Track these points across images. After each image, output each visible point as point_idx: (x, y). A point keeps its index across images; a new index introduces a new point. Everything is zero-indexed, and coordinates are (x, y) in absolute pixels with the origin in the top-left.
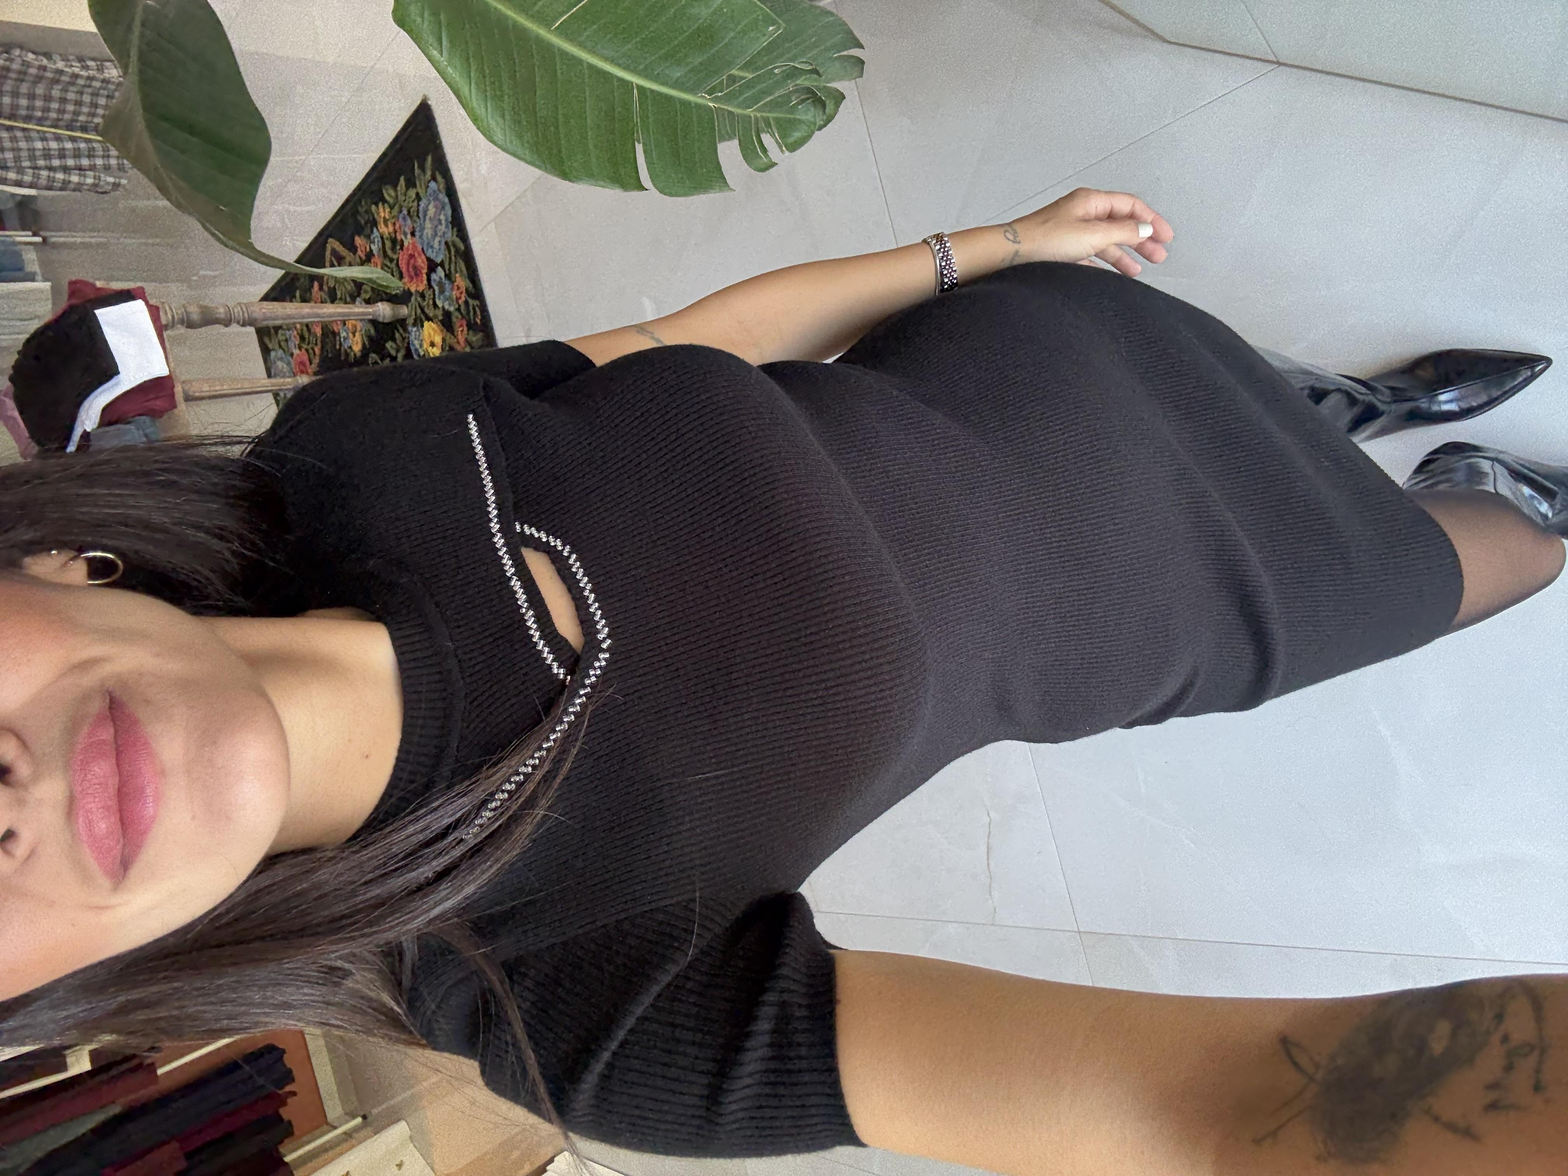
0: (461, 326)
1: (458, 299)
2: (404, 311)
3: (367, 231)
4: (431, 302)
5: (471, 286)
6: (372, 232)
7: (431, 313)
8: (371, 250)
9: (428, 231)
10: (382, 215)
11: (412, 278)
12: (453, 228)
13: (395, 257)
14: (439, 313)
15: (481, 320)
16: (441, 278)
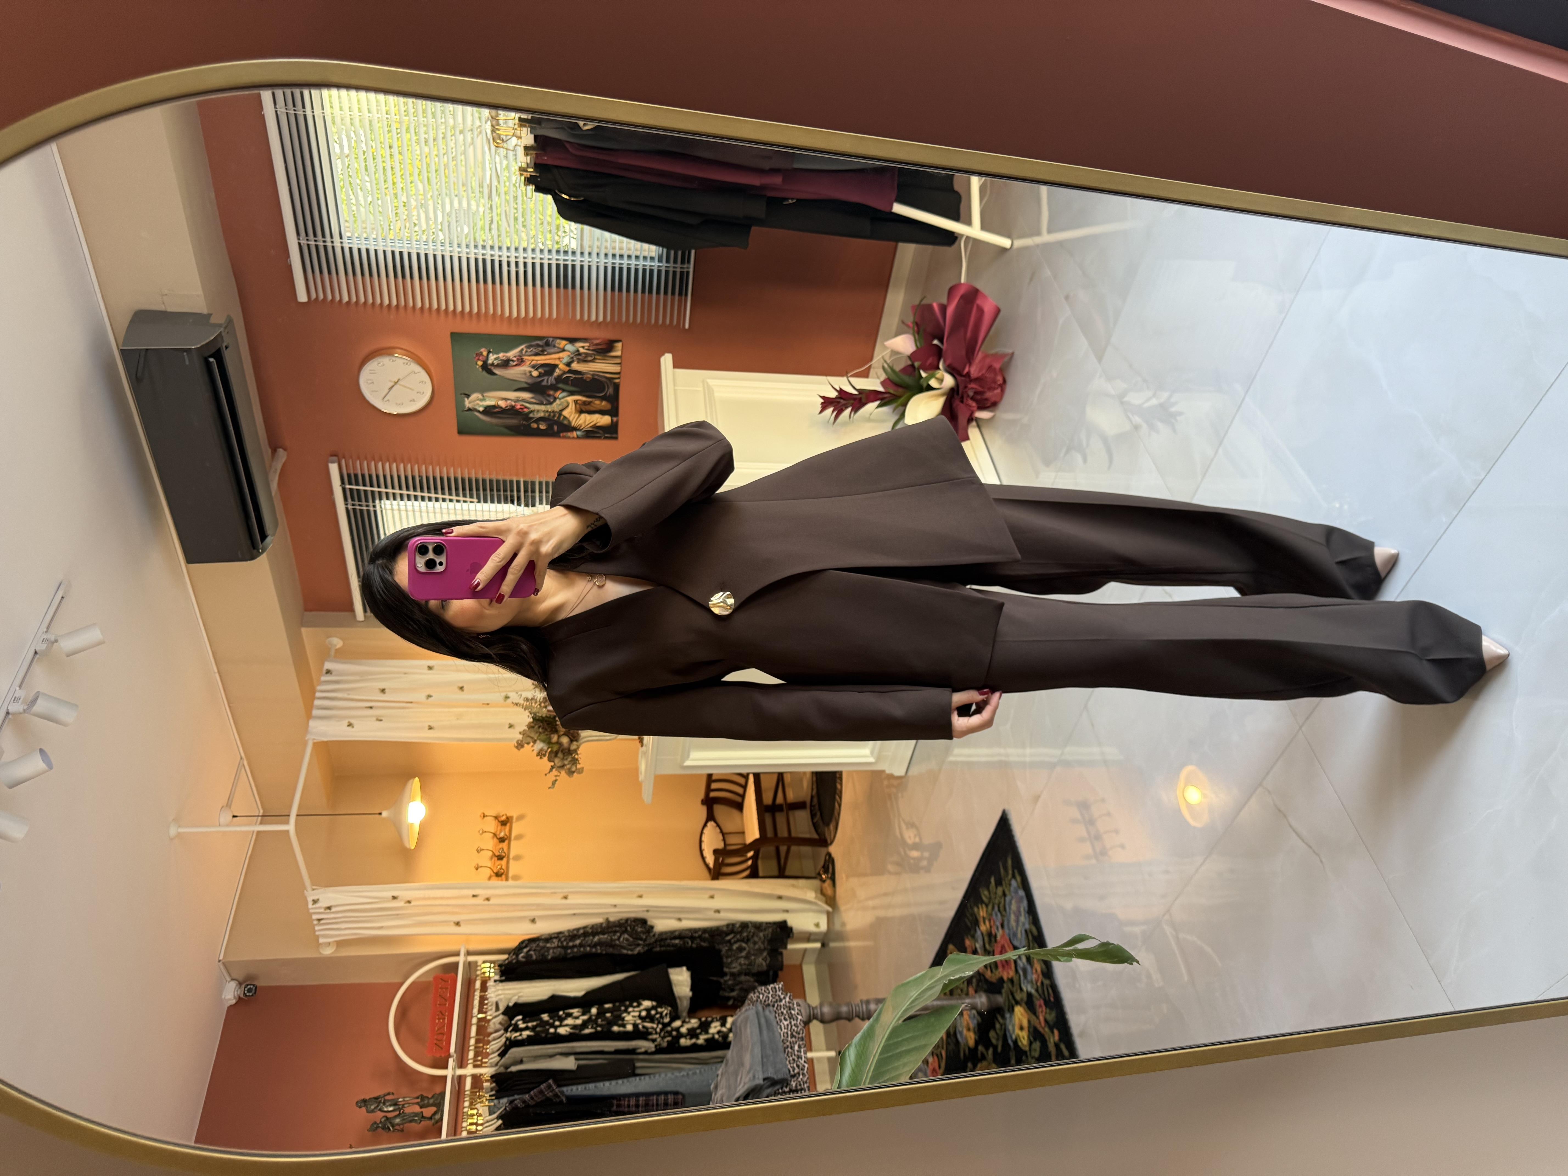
0: (1040, 1006)
1: (1037, 982)
2: (1000, 999)
3: (972, 932)
4: (1018, 986)
5: (1044, 967)
6: (975, 931)
7: (1018, 996)
8: (976, 949)
9: (1013, 923)
10: (981, 914)
11: (1003, 966)
12: (1029, 917)
13: (991, 950)
14: (1025, 996)
15: (1054, 998)
16: (1024, 964)
